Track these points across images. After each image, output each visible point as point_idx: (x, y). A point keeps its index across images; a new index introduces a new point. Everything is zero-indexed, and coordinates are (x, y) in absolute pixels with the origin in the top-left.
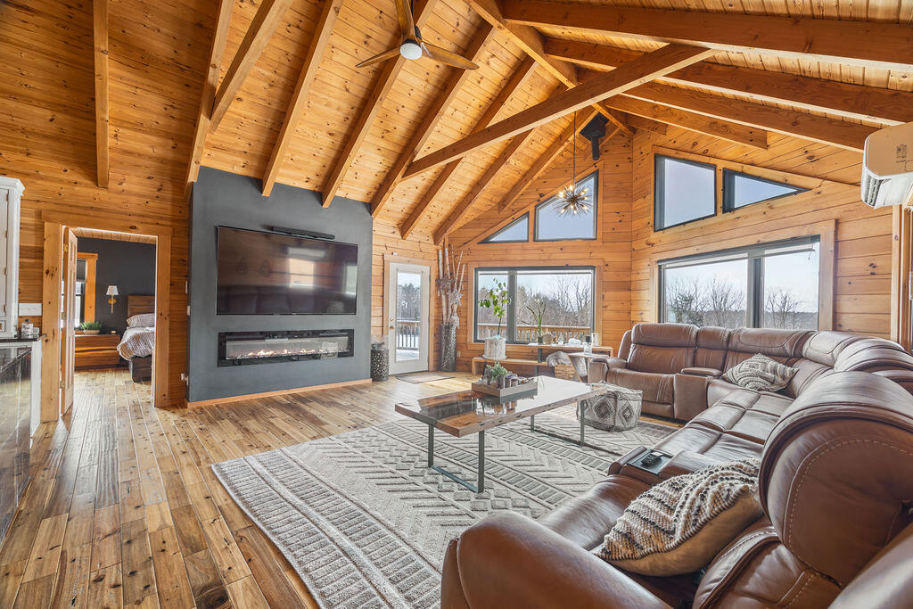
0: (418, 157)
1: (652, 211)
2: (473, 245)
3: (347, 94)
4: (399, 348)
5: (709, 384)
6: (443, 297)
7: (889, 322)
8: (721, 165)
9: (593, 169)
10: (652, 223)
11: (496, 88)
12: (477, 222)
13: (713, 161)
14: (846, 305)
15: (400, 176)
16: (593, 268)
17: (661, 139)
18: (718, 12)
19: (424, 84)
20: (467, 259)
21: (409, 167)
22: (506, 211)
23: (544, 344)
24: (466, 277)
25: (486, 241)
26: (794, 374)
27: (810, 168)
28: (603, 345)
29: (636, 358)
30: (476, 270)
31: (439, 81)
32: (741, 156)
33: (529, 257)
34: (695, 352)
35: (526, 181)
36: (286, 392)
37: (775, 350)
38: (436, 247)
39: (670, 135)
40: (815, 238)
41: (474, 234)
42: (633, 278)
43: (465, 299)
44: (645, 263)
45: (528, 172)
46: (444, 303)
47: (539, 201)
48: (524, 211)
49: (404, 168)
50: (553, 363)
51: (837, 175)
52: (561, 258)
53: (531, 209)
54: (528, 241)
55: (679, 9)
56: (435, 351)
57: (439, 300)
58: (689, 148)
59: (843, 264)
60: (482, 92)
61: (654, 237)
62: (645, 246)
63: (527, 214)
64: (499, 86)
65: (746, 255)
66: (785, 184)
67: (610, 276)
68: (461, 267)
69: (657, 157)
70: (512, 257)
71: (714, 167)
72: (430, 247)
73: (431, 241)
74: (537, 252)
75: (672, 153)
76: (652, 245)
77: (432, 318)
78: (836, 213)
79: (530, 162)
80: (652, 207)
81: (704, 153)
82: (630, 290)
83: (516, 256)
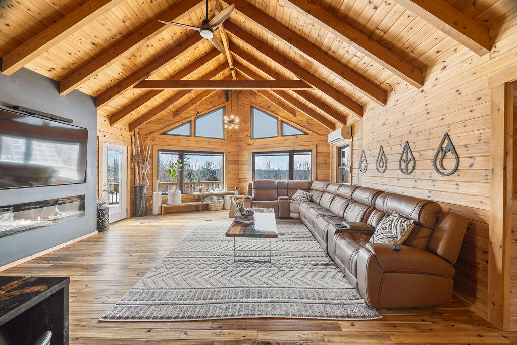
0: (150, 79)
1: (250, 129)
2: (156, 135)
3: (122, 24)
4: (110, 203)
5: (290, 202)
6: (137, 167)
7: (329, 177)
8: (280, 118)
9: (223, 105)
10: (250, 135)
11: (201, 54)
12: (159, 121)
13: (277, 116)
14: (319, 172)
15: (132, 86)
16: (222, 153)
17: (253, 100)
18: (317, 78)
19: (171, 38)
20: (152, 143)
21: (141, 82)
22: (178, 118)
23: (203, 193)
24: (152, 154)
25: (164, 134)
26: (312, 195)
27: (309, 127)
28: (228, 190)
29: (256, 195)
30: (158, 150)
31: (178, 40)
32: (287, 117)
33: (191, 145)
34: (277, 190)
35: (193, 104)
36: (29, 258)
37: (303, 188)
38: (132, 134)
39: (258, 99)
40: (311, 150)
41: (157, 129)
42: (240, 159)
43: (152, 169)
44: (246, 152)
45: (194, 99)
46: (137, 172)
47: (197, 115)
48: (189, 119)
49: (138, 82)
50: (209, 202)
51: (317, 131)
52: (208, 147)
53: (193, 119)
54: (190, 136)
55: (306, 71)
56: (131, 204)
57: (133, 169)
58: (266, 108)
59: (318, 160)
60: (194, 54)
61: (251, 142)
62: (246, 145)
63: (190, 122)
64: (202, 54)
65: (288, 153)
66: (302, 131)
67: (230, 158)
68: (149, 148)
69: (252, 107)
70: (182, 145)
71: (277, 118)
72: (127, 134)
73: (128, 129)
74: (195, 143)
75: (260, 108)
76: (250, 145)
77: (129, 182)
78: (316, 143)
79: (197, 94)
80: (250, 127)
81: (273, 112)
82: (238, 164)
83: (184, 145)
